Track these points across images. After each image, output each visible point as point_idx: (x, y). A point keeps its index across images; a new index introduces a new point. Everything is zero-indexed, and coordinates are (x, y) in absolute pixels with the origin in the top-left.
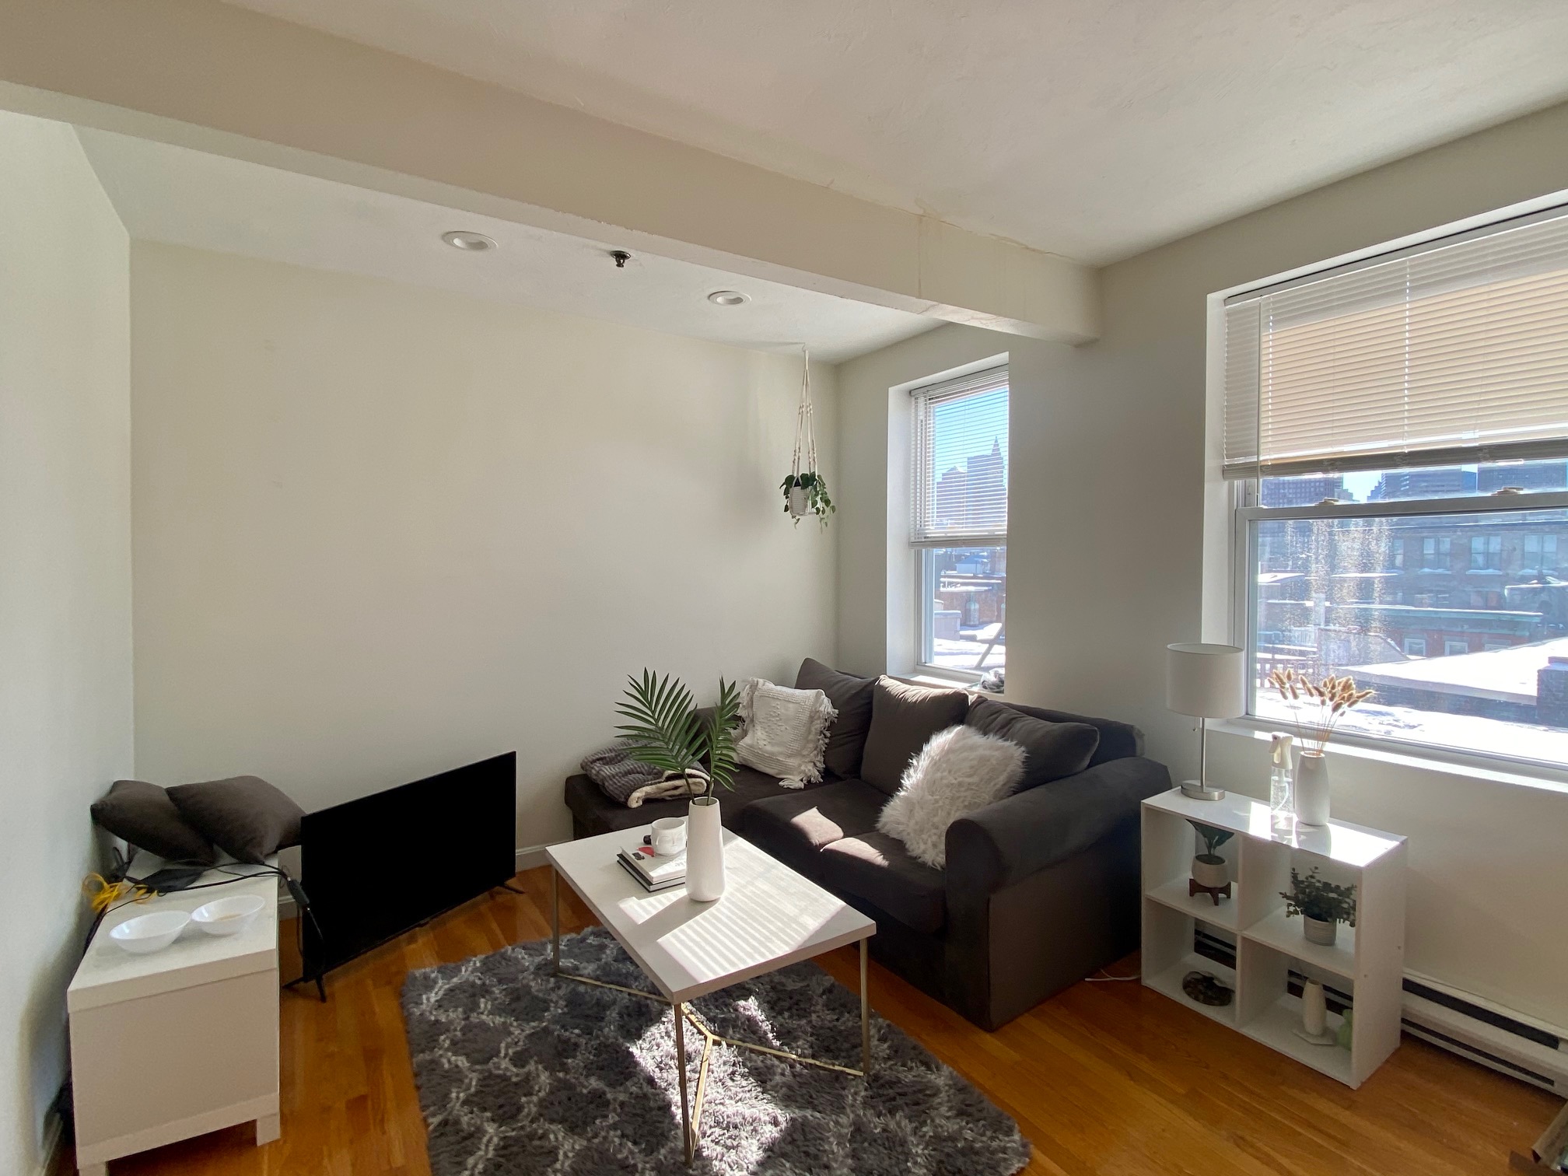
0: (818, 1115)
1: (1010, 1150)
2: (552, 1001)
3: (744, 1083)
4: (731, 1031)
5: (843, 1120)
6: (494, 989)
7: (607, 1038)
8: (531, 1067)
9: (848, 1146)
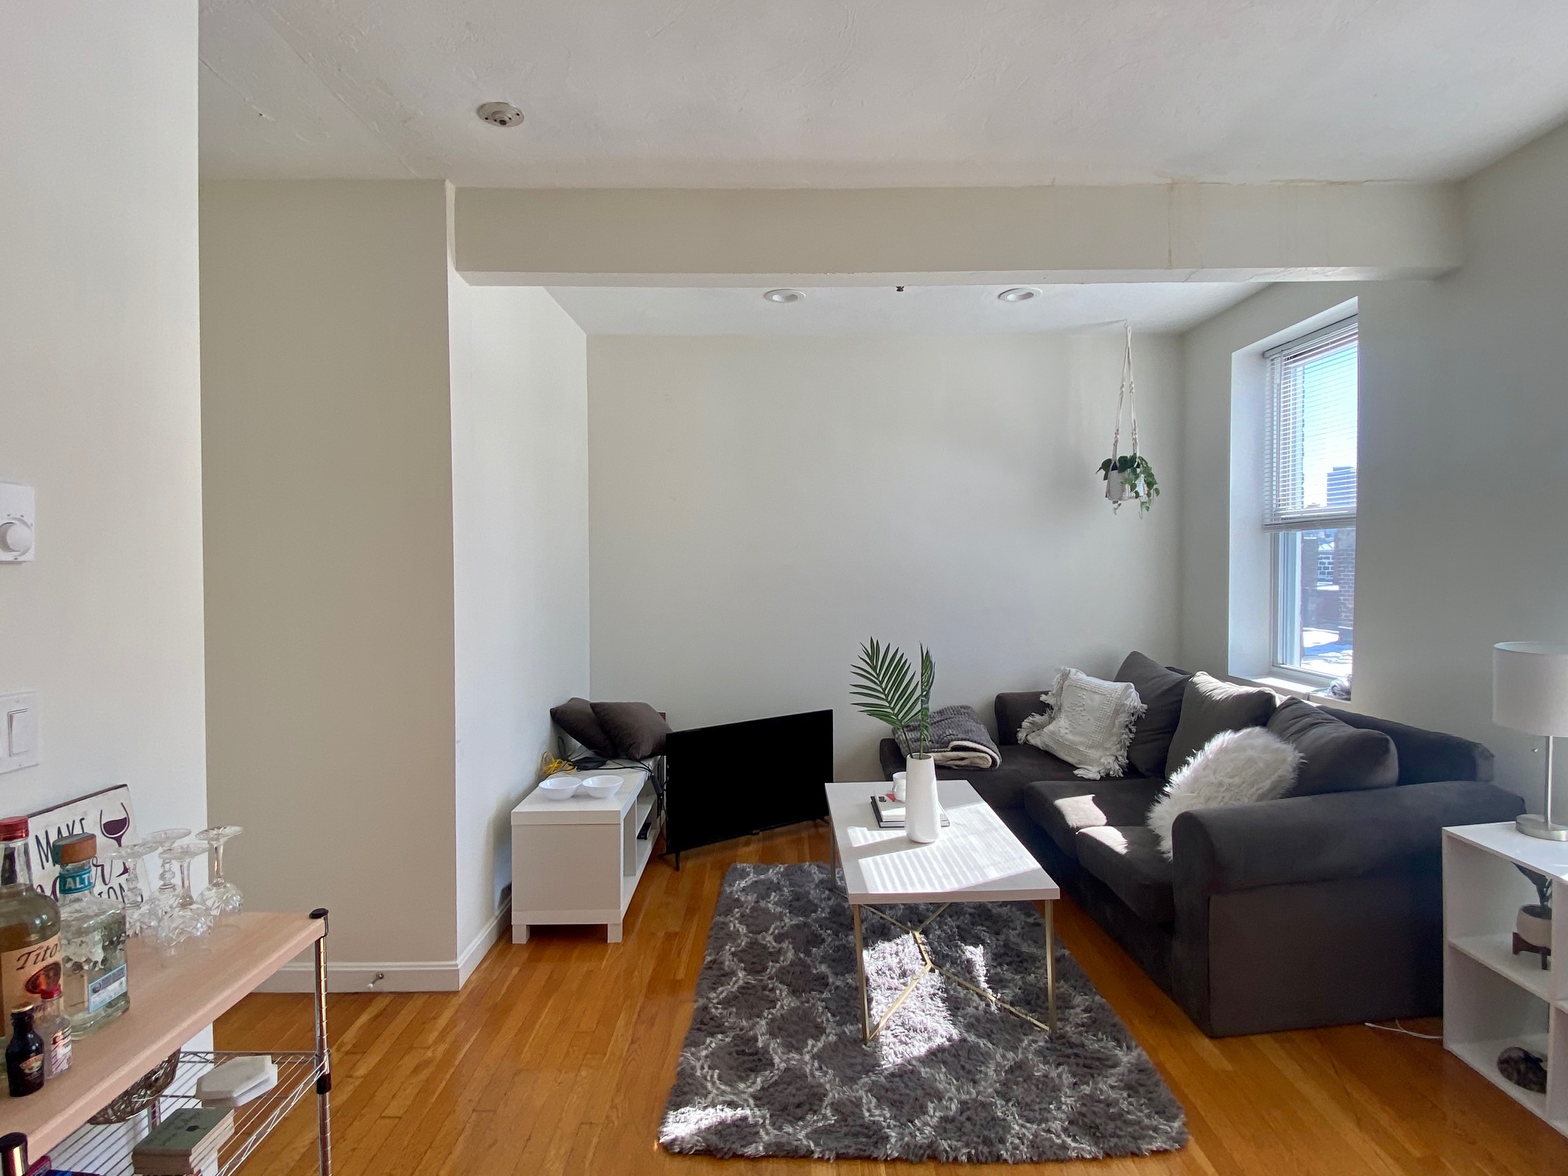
0: (990, 1046)
1: (1161, 1131)
2: (820, 907)
3: (941, 1005)
4: (948, 965)
5: (1010, 1055)
6: (785, 889)
7: (849, 943)
8: (784, 945)
9: (1003, 1075)
